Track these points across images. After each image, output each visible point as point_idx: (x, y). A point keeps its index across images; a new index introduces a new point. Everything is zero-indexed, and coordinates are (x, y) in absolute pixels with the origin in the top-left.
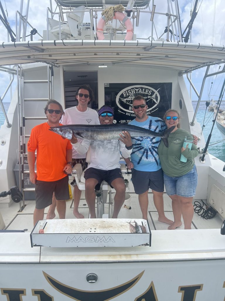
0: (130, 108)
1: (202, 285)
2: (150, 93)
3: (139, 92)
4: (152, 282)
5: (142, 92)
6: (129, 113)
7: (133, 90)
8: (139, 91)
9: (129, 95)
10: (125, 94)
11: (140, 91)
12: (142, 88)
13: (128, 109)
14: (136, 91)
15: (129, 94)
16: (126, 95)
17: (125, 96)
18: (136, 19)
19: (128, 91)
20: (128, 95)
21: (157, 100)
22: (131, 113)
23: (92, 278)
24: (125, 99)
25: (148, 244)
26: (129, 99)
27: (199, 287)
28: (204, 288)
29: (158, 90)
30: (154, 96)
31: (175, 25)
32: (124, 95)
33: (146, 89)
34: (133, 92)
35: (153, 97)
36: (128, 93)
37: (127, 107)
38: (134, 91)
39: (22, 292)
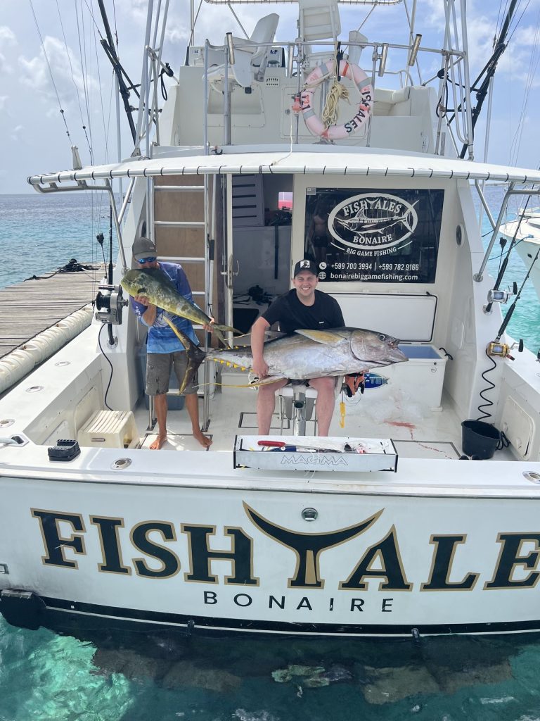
0: (356, 239)
1: (466, 535)
2: (399, 210)
3: (376, 208)
4: (393, 525)
5: (382, 207)
6: (354, 249)
7: (364, 203)
8: (377, 206)
9: (355, 213)
10: (348, 211)
11: (379, 206)
12: (382, 199)
13: (351, 241)
14: (369, 205)
15: (356, 211)
16: (349, 213)
17: (347, 214)
18: (379, 60)
19: (353, 203)
20: (352, 212)
21: (411, 224)
22: (358, 250)
23: (310, 514)
24: (347, 221)
25: (393, 468)
26: (355, 220)
27: (460, 539)
28: (468, 540)
29: (414, 204)
30: (405, 216)
31: (459, 67)
32: (345, 212)
33: (390, 200)
34: (364, 206)
35: (403, 217)
36: (354, 208)
37: (349, 236)
38: (366, 205)
39: (210, 530)
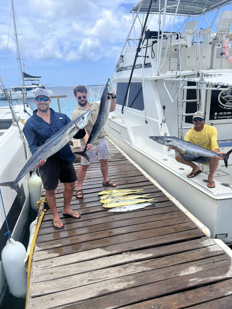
0: (227, 103)
6: (226, 107)
13: (225, 104)
17: (224, 94)
20: (226, 93)
22: (227, 107)
24: (224, 97)
26: (227, 96)
36: (226, 92)
37: (224, 102)
38: (230, 91)
